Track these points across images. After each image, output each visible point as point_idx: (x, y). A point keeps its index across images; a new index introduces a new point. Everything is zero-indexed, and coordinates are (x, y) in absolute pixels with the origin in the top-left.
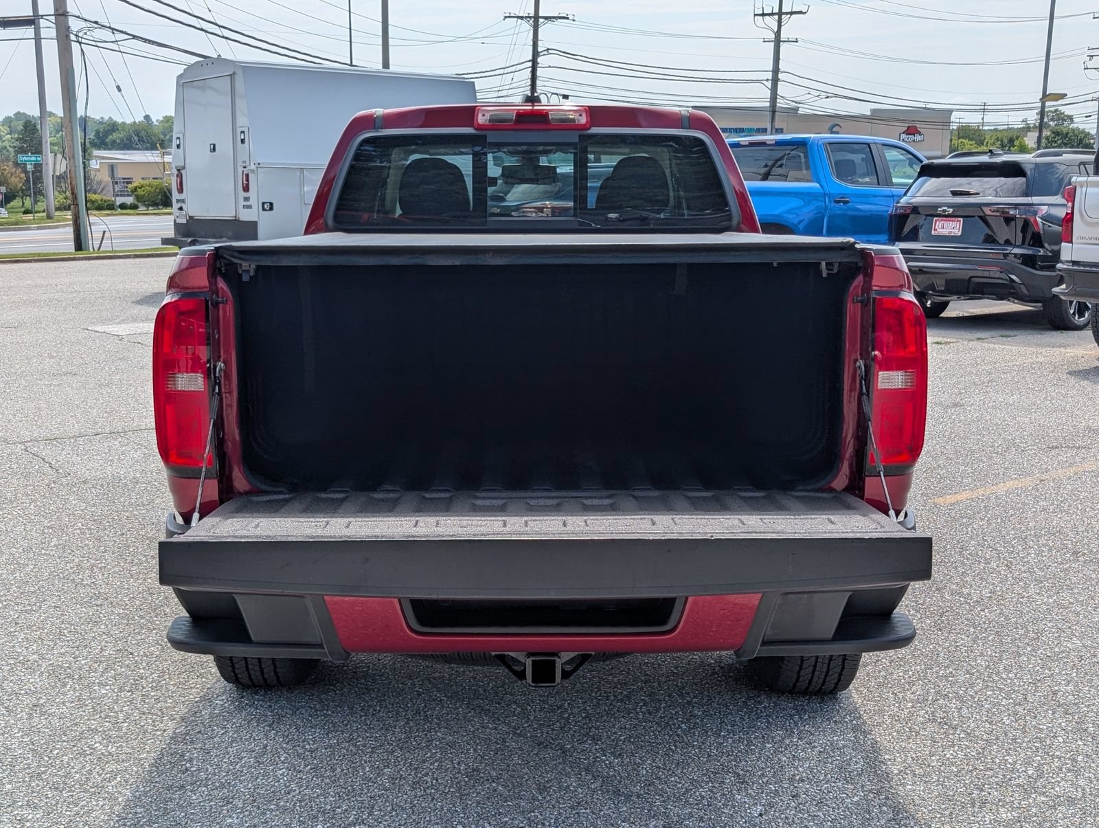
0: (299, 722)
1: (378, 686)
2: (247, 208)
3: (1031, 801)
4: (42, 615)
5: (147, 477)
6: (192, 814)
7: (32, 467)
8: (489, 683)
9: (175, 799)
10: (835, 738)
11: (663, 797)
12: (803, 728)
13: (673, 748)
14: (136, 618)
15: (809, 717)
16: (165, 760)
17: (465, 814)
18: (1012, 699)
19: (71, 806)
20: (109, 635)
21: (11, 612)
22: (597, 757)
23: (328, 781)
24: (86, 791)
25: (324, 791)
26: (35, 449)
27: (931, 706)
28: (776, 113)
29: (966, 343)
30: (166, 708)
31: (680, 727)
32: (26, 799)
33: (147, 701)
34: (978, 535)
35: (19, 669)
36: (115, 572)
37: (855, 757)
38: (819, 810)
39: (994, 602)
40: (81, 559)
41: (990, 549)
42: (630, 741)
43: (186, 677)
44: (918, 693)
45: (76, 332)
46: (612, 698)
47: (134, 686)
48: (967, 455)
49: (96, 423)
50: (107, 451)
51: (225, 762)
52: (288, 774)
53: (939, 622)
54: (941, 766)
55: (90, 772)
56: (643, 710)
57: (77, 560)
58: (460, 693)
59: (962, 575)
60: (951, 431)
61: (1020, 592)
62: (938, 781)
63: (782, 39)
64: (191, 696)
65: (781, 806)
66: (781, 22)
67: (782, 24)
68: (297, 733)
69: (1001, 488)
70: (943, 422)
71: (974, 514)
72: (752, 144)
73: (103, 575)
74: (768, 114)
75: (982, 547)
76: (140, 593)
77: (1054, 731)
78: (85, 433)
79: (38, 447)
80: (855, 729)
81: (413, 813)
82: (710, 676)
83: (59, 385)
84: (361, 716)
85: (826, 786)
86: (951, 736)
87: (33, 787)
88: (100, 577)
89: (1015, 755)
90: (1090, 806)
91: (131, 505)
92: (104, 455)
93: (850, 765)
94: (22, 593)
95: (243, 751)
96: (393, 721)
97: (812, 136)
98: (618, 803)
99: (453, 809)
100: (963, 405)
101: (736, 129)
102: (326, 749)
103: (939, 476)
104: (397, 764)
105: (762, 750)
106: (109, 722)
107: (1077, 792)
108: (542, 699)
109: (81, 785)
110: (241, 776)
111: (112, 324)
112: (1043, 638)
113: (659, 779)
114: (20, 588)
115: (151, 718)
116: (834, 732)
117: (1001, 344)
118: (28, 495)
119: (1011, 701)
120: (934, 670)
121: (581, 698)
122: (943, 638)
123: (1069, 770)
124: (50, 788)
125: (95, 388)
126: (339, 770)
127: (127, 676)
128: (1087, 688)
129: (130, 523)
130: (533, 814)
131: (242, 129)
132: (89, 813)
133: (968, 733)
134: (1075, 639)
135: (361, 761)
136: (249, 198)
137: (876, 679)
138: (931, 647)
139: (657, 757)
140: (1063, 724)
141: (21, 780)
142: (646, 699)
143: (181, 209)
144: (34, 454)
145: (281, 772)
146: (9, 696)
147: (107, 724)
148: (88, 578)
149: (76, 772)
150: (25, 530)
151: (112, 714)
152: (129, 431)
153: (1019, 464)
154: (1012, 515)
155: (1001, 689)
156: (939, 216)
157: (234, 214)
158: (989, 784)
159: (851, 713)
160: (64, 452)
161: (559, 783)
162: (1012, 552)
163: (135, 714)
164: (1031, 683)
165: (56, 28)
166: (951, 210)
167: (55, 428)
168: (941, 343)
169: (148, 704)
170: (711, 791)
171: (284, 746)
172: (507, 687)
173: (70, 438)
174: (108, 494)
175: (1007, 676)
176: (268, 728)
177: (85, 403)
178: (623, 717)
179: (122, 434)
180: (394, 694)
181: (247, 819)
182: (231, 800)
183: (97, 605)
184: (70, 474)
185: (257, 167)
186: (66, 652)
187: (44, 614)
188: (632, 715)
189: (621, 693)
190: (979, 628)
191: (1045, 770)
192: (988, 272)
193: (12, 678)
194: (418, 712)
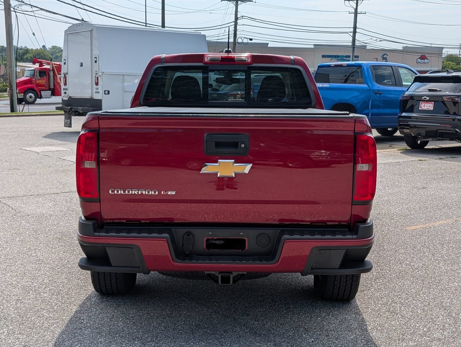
0: (127, 307)
1: (159, 295)
2: (97, 93)
3: (423, 339)
4: (16, 267)
5: (56, 214)
6: (85, 337)
7: (4, 209)
8: (205, 295)
9: (78, 332)
10: (347, 317)
11: (274, 335)
12: (334, 313)
13: (280, 319)
14: (56, 269)
15: (337, 309)
16: (73, 319)
17: (194, 339)
18: (424, 304)
19: (37, 334)
20: (45, 275)
21: (3, 266)
22: (249, 321)
23: (139, 327)
24: (42, 329)
25: (138, 331)
26: (4, 201)
27: (389, 306)
28: (355, 48)
29: (434, 160)
30: (72, 302)
31: (283, 311)
32: (19, 331)
33: (64, 299)
34: (422, 242)
35: (9, 287)
36: (45, 251)
37: (354, 323)
38: (336, 341)
39: (424, 268)
40: (30, 246)
41: (427, 248)
42: (262, 316)
43: (79, 290)
44: (384, 301)
45: (17, 150)
46: (256, 301)
47: (58, 294)
48: (425, 210)
49: (30, 191)
50: (37, 202)
51: (97, 320)
52: (123, 325)
53: (398, 275)
54: (389, 327)
55: (43, 323)
56: (268, 305)
57: (28, 246)
58: (193, 298)
59: (412, 258)
60: (419, 199)
61: (436, 265)
62: (387, 332)
63: (358, 12)
64: (82, 297)
65: (321, 339)
66: (358, 4)
67: (358, 5)
68: (126, 311)
69: (437, 224)
70: (416, 195)
71: (423, 234)
72: (336, 66)
73: (40, 252)
74: (351, 49)
75: (423, 247)
76: (57, 259)
77: (438, 315)
78: (26, 195)
79: (6, 201)
80: (356, 313)
81: (173, 338)
82: (298, 293)
83: (12, 174)
84: (152, 306)
85: (340, 333)
86: (395, 317)
87: (21, 328)
88: (39, 253)
89: (420, 324)
90: (446, 341)
91: (49, 225)
92: (35, 204)
93: (351, 326)
94: (6, 259)
95: (104, 317)
96: (165, 307)
97: (364, 62)
98: (256, 337)
99: (190, 337)
100: (427, 188)
101: (336, 56)
102: (138, 316)
103: (410, 218)
104: (167, 322)
105: (316, 320)
106: (49, 306)
107: (442, 337)
108: (227, 301)
109: (40, 327)
110: (104, 325)
111: (33, 147)
112: (442, 282)
113: (273, 329)
114: (5, 257)
115: (66, 305)
116: (347, 314)
117: (450, 161)
118: (4, 220)
119: (423, 305)
120: (393, 293)
121: (243, 301)
122: (399, 281)
123: (441, 329)
124: (28, 328)
125: (29, 176)
126: (143, 324)
127: (55, 290)
128: (456, 301)
129: (50, 232)
130: (221, 340)
131: (96, 56)
132: (44, 336)
133: (402, 316)
134: (455, 283)
135: (152, 321)
136: (98, 88)
137: (367, 296)
138: (393, 285)
139: (273, 322)
140: (443, 313)
141: (16, 325)
142: (270, 301)
143: (65, 93)
144: (4, 204)
145: (120, 324)
146: (7, 296)
147: (48, 307)
148: (34, 253)
149: (38, 323)
150: (4, 234)
151: (50, 303)
152: (46, 194)
153: (448, 213)
154: (439, 235)
155: (419, 301)
156: (423, 101)
157: (91, 96)
158: (407, 334)
159: (355, 308)
160: (17, 203)
161: (233, 330)
162: (436, 249)
163: (59, 303)
164: (432, 298)
165: (4, 5)
166: (428, 98)
167: (12, 193)
168: (422, 161)
169: (64, 300)
170: (294, 333)
171: (121, 315)
172: (212, 296)
173: (19, 197)
174: (39, 220)
175: (423, 296)
176: (114, 309)
177: (24, 182)
178: (260, 308)
179: (43, 196)
180: (166, 298)
181: (107, 340)
182: (101, 333)
183: (39, 264)
184: (21, 212)
185: (102, 74)
186: (28, 281)
187: (17, 267)
188: (264, 307)
189: (260, 299)
190: (415, 278)
191: (431, 329)
192: (445, 127)
193: (7, 290)
194: (176, 304)
